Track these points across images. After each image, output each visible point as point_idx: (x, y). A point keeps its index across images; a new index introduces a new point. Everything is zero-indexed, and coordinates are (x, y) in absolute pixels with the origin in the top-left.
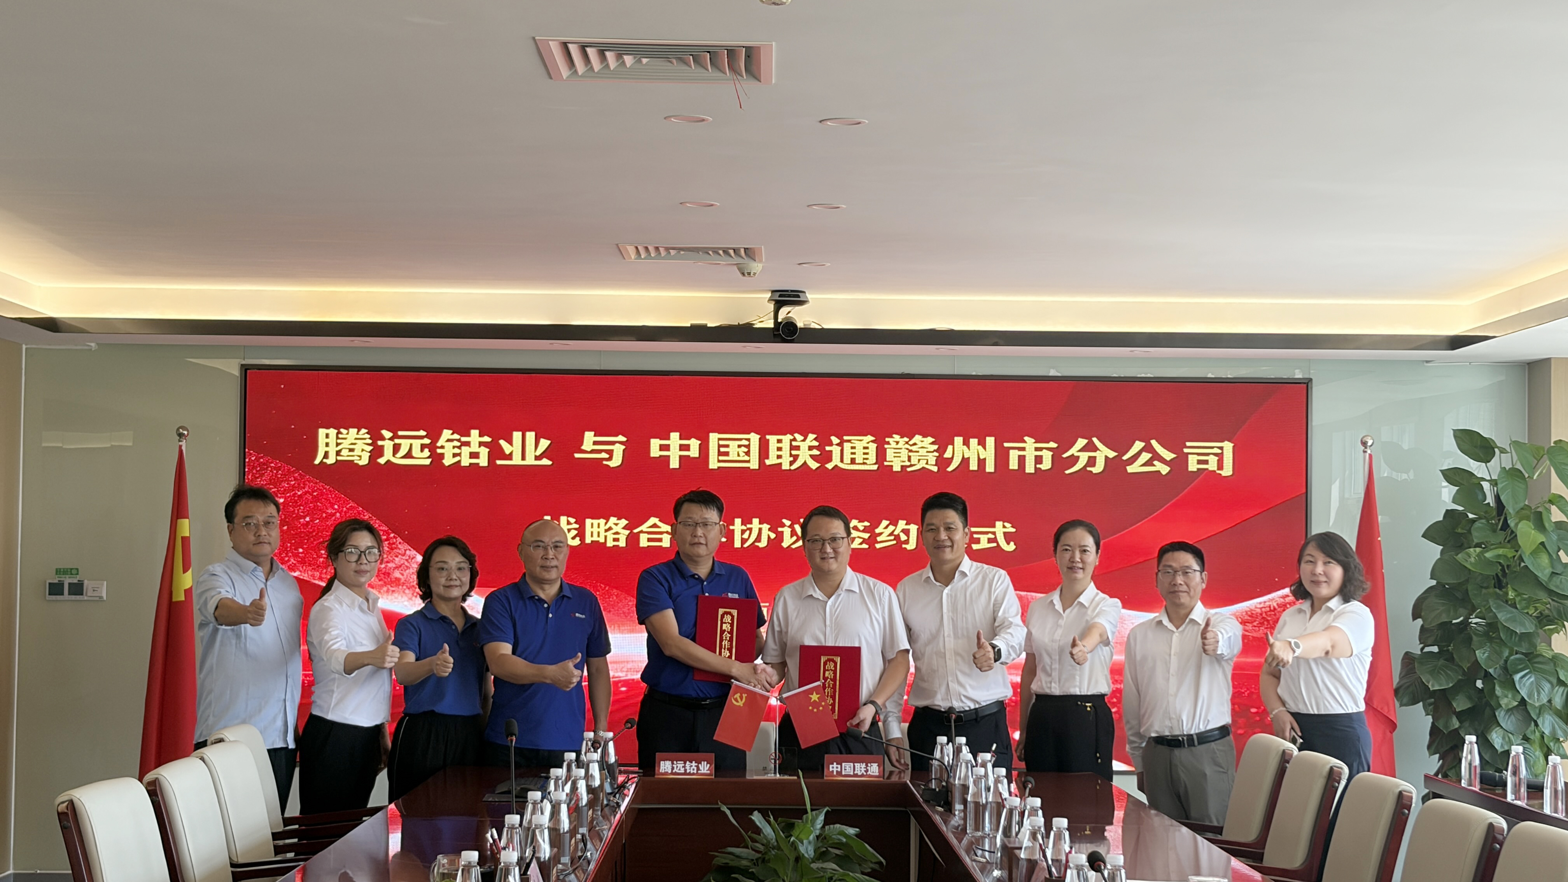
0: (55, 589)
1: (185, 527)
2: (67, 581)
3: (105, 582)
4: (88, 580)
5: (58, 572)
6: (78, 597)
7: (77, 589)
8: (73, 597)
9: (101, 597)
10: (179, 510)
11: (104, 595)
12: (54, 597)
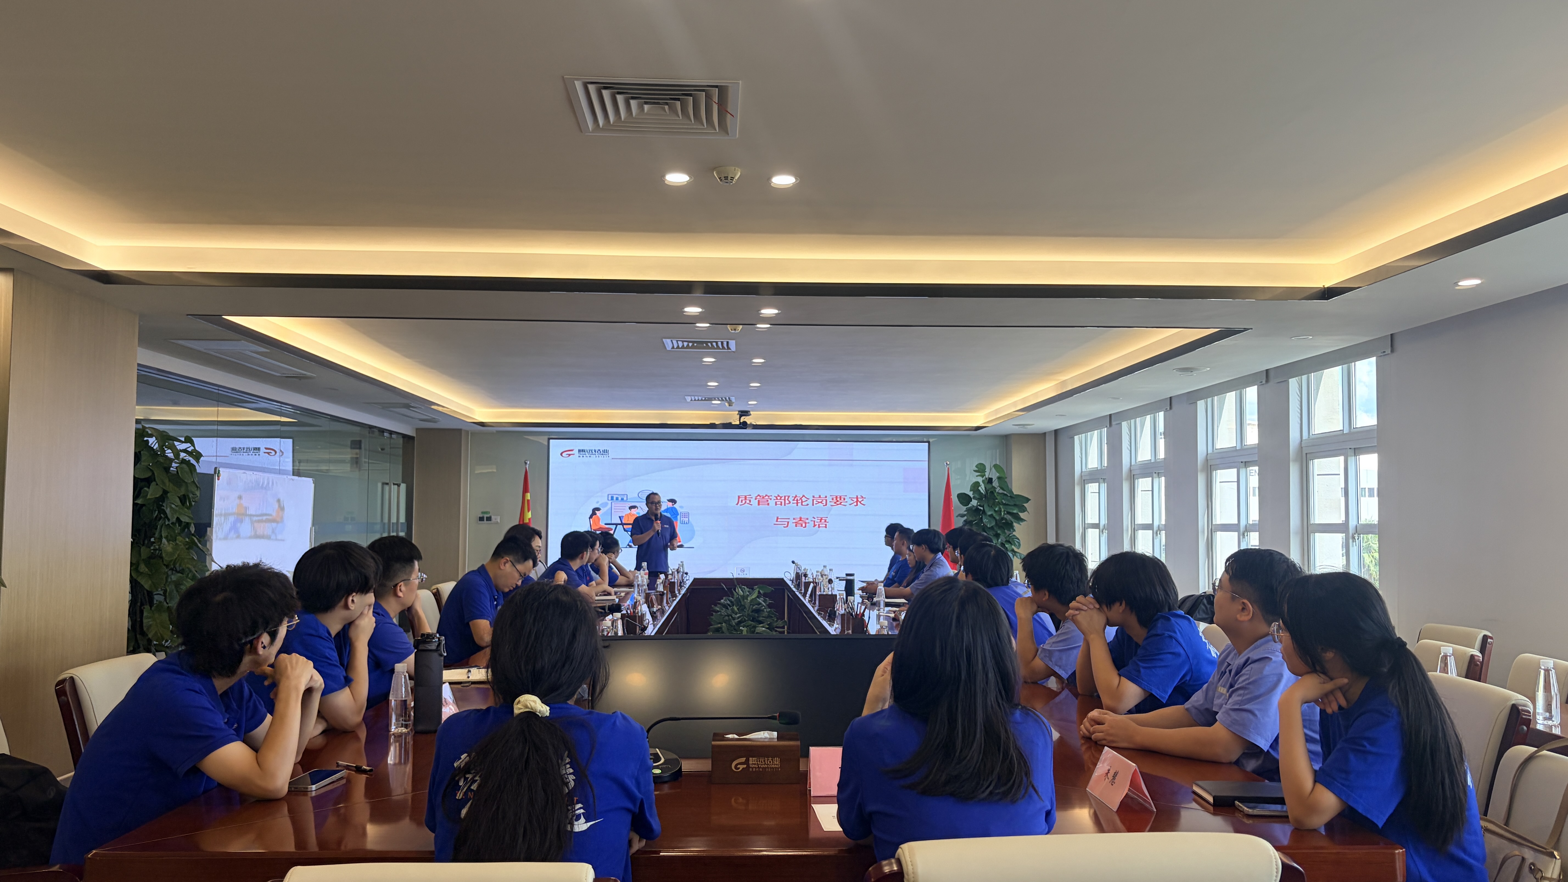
0: (481, 519)
1: (528, 496)
2: (485, 516)
3: (499, 517)
4: (494, 515)
5: (483, 513)
6: (489, 522)
7: (489, 519)
8: (488, 522)
9: (498, 522)
10: (526, 490)
11: (499, 522)
12: (481, 522)
